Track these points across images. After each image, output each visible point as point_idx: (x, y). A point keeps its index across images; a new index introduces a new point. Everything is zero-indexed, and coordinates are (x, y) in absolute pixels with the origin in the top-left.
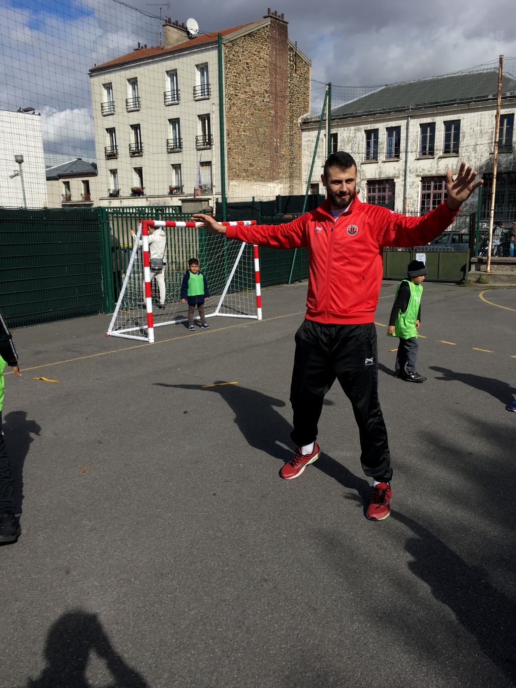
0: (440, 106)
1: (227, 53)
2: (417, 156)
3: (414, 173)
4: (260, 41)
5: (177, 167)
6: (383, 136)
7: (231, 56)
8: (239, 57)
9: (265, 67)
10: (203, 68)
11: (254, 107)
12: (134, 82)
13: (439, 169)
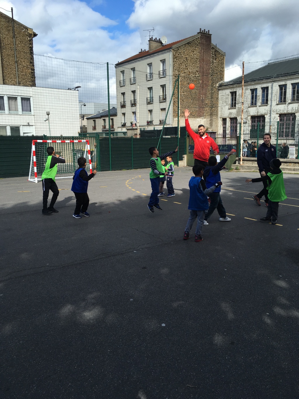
0: (289, 75)
1: (174, 54)
2: (277, 103)
3: (275, 112)
4: (194, 46)
5: (151, 111)
6: (260, 92)
7: (177, 55)
8: (181, 55)
9: (197, 59)
10: (163, 61)
11: (189, 80)
12: (133, 69)
13: (289, 110)
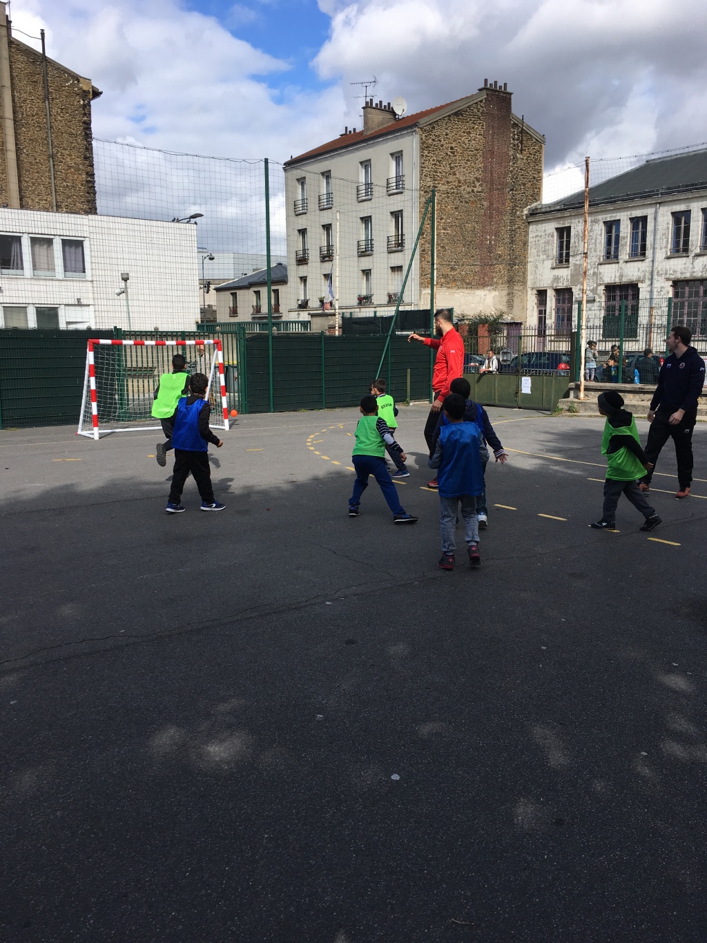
0: (697, 189)
1: (424, 138)
2: (667, 254)
3: (663, 276)
4: (471, 120)
5: (367, 273)
6: (626, 230)
7: (430, 141)
8: (440, 141)
9: (477, 150)
10: (398, 156)
11: (459, 200)
12: (327, 175)
13: (695, 270)
